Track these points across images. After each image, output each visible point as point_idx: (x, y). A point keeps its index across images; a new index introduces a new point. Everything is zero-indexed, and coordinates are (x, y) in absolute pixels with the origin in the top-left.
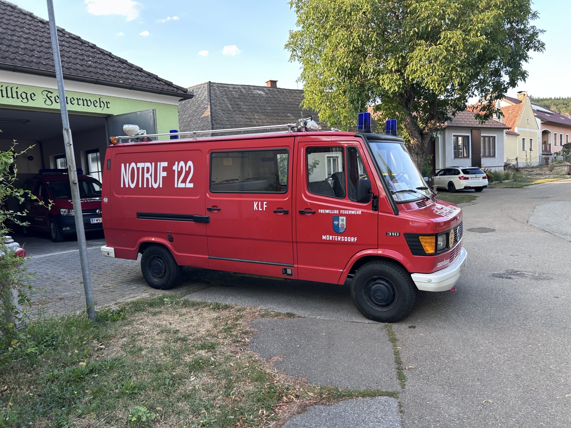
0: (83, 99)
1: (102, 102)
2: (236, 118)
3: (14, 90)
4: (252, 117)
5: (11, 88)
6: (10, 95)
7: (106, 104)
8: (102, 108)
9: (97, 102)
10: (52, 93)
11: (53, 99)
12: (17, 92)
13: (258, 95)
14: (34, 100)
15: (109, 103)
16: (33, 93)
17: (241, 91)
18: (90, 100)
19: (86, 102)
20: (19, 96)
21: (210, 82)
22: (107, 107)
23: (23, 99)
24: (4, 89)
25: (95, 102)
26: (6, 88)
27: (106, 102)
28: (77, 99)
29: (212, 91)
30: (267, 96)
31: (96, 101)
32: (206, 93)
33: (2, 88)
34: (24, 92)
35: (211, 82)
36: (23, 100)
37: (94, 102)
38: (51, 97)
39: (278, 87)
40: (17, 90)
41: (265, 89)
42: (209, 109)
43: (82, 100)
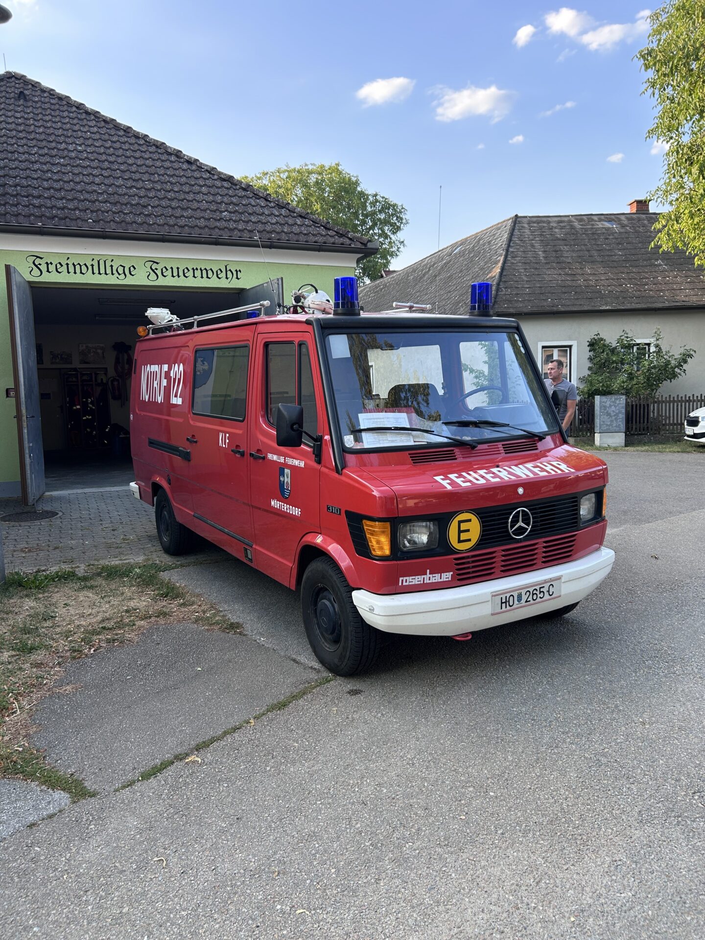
0: (201, 269)
1: (230, 270)
2: (545, 276)
3: (108, 264)
4: (579, 271)
5: (105, 262)
6: (102, 271)
7: (235, 273)
8: (229, 279)
9: (222, 272)
10: (157, 263)
11: (159, 272)
12: (112, 266)
13: (604, 230)
14: (133, 275)
15: (240, 271)
16: (133, 266)
17: (572, 226)
18: (211, 269)
19: (206, 273)
20: (115, 272)
21: (516, 216)
22: (237, 278)
23: (119, 274)
24: (95, 263)
25: (219, 272)
26: (99, 262)
27: (236, 271)
28: (193, 269)
29: (516, 231)
30: (622, 230)
31: (220, 270)
32: (506, 236)
33: (93, 263)
34: (121, 265)
35: (519, 215)
36: (119, 277)
37: (217, 272)
38: (156, 269)
39: (651, 211)
40: (113, 263)
41: (623, 217)
42: (500, 264)
43: (199, 270)
